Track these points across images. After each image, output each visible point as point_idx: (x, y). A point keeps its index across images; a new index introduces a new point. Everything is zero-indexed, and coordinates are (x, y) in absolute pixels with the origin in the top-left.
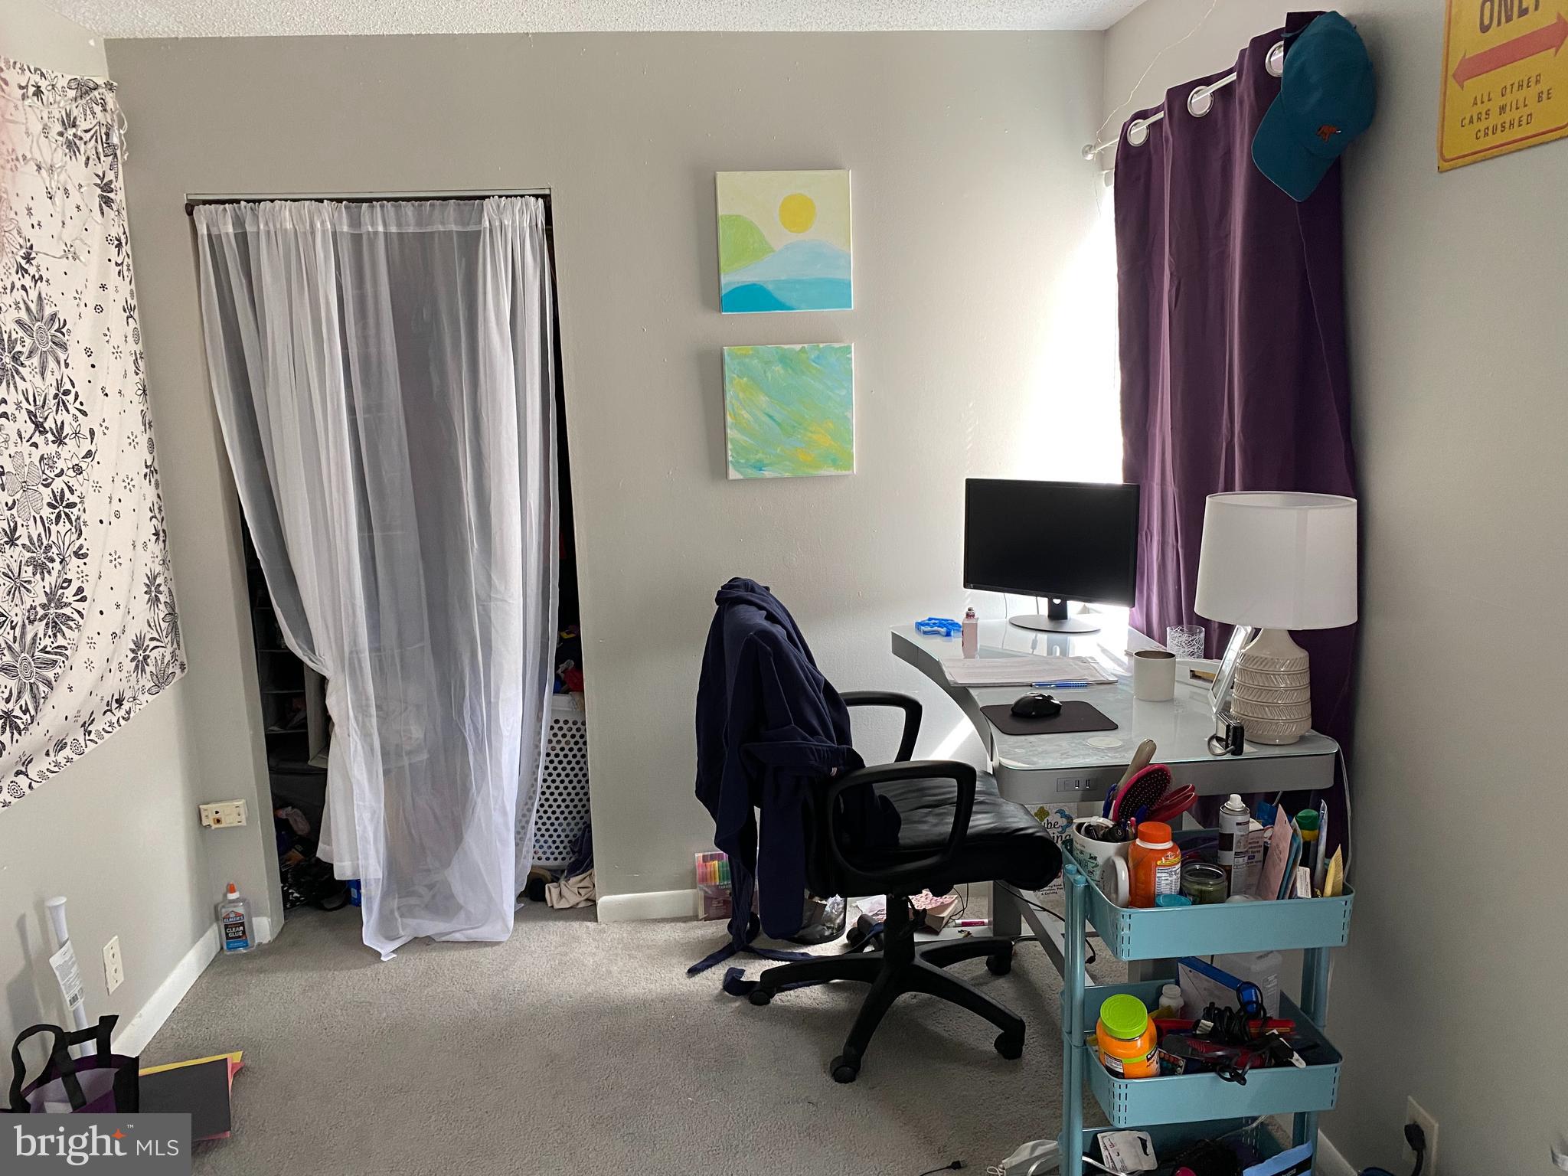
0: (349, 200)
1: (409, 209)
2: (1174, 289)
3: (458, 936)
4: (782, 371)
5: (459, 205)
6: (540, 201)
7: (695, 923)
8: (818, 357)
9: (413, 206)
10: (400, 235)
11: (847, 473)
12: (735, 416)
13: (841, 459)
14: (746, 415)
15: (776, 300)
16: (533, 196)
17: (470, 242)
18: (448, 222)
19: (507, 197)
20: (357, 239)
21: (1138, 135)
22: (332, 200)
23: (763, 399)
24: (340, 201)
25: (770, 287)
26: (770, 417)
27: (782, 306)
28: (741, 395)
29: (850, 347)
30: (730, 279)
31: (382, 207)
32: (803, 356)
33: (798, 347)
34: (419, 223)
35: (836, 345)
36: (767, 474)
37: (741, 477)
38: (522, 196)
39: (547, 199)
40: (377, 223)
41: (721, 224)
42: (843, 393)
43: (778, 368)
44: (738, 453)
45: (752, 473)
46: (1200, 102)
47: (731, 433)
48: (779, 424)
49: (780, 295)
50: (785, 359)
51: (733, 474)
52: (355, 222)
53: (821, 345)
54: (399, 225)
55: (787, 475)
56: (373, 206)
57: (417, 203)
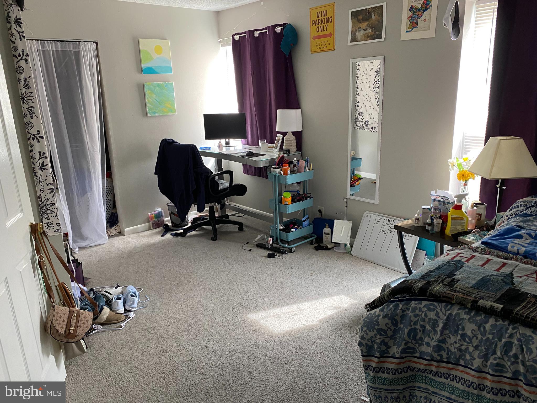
0: (40, 40)
1: (59, 43)
2: (253, 71)
3: (92, 245)
4: (158, 89)
5: (73, 43)
6: (95, 44)
7: (151, 230)
8: (166, 85)
9: (60, 43)
10: (56, 51)
11: (174, 114)
12: (148, 100)
13: (173, 111)
14: (151, 100)
15: (155, 71)
16: (93, 42)
17: (77, 54)
18: (70, 48)
19: (86, 42)
20: (43, 51)
21: (237, 38)
22: (35, 40)
23: (154, 96)
24: (38, 40)
25: (154, 68)
26: (156, 100)
27: (157, 73)
28: (149, 95)
29: (173, 83)
30: (144, 66)
31: (51, 43)
32: (163, 85)
33: (161, 83)
34: (62, 48)
35: (169, 82)
36: (157, 115)
37: (150, 116)
38: (90, 42)
39: (97, 43)
40: (49, 47)
41: (141, 52)
42: (172, 94)
43: (157, 88)
44: (149, 110)
45: (153, 115)
46: (256, 34)
47: (147, 104)
48: (158, 102)
49: (156, 70)
50: (158, 86)
51: (149, 115)
52: (43, 47)
53: (167, 82)
54: (56, 48)
55: (161, 115)
56: (48, 42)
57: (61, 42)
